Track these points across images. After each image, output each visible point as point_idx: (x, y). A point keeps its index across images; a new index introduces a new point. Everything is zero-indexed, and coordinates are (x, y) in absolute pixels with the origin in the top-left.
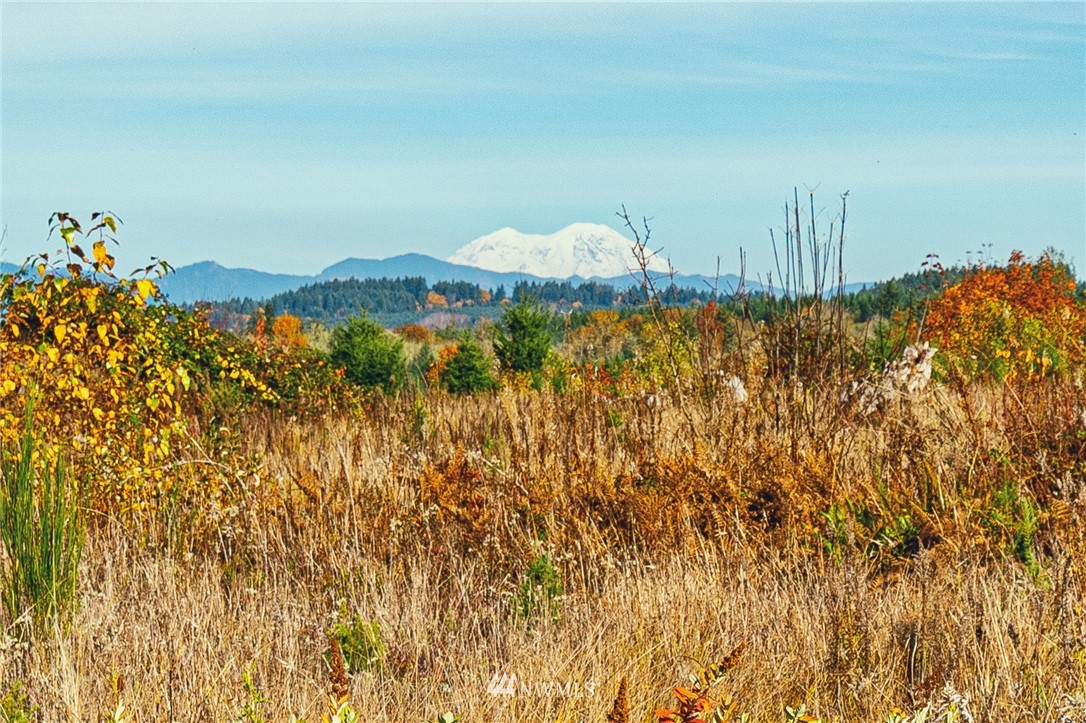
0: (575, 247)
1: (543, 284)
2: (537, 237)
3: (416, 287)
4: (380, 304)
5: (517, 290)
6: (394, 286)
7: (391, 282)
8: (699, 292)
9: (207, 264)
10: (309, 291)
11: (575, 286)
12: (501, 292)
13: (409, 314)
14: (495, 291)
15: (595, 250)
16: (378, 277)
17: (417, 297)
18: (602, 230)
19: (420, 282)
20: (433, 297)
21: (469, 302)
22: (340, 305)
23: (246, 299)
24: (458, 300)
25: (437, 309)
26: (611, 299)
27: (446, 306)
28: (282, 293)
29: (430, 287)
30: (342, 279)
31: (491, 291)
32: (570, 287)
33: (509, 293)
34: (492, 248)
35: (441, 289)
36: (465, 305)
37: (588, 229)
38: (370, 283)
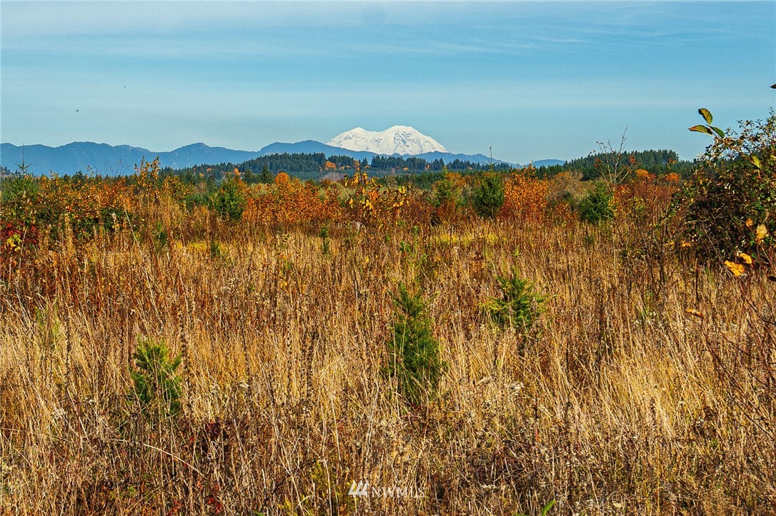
0: (395, 138)
1: (388, 158)
2: (375, 133)
3: (319, 158)
4: (301, 167)
5: (374, 161)
6: (308, 157)
7: (306, 155)
8: (471, 163)
9: (200, 144)
10: (262, 160)
11: (405, 159)
12: (365, 162)
13: (316, 173)
14: (362, 161)
15: (406, 140)
16: (299, 153)
17: (320, 163)
18: (410, 129)
19: (322, 156)
20: (329, 164)
21: (348, 167)
22: (279, 168)
23: (229, 163)
24: (342, 166)
25: (331, 170)
26: (424, 166)
27: (336, 169)
28: (248, 160)
29: (327, 158)
30: (280, 154)
31: (360, 161)
32: (402, 160)
33: (370, 163)
34: (350, 138)
35: (333, 160)
36: (346, 168)
37: (402, 129)
38: (295, 156)
